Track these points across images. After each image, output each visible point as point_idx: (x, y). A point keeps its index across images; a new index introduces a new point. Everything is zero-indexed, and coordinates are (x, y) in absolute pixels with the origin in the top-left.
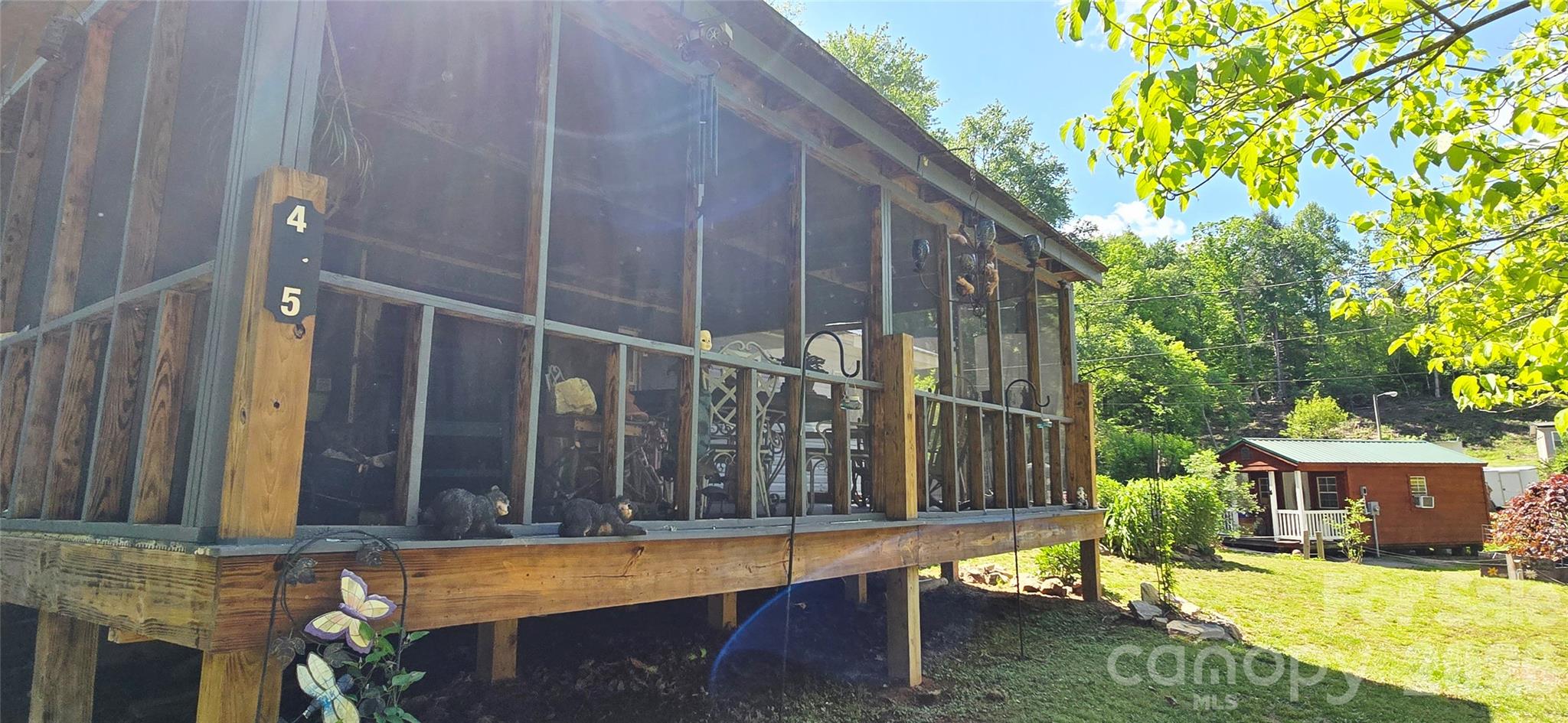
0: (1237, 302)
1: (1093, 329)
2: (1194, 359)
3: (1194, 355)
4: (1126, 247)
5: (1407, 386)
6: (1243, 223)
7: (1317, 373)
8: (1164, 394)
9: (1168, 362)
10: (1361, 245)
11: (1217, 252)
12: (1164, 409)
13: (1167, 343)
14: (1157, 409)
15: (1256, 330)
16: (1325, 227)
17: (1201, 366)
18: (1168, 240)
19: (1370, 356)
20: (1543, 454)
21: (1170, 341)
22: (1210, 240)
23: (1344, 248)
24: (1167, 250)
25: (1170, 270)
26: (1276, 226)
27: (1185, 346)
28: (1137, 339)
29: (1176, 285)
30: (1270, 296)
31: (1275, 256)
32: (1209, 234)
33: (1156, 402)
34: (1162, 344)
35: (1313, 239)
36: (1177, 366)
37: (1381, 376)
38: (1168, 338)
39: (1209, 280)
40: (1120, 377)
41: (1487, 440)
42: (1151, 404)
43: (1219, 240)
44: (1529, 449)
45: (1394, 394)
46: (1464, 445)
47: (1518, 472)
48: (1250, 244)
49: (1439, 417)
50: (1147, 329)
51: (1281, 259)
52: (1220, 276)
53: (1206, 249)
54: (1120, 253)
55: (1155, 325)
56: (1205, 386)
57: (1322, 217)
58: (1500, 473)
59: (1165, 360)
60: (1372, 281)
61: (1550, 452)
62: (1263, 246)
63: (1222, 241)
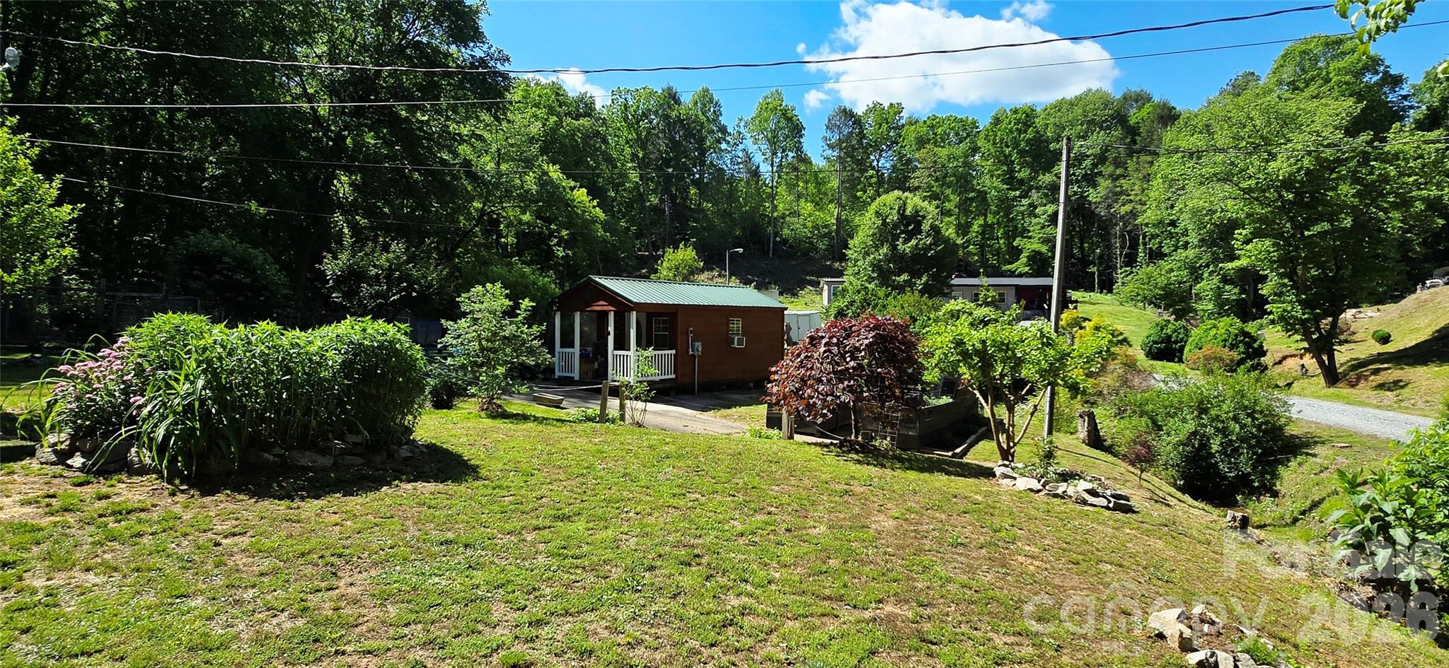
0: (642, 164)
1: (504, 167)
2: (594, 207)
3: (595, 203)
4: (545, 91)
5: (753, 247)
6: (652, 93)
7: (695, 233)
8: (566, 237)
9: (571, 207)
10: (735, 129)
11: (630, 117)
12: (564, 251)
13: (572, 189)
14: (558, 250)
15: (654, 191)
16: (712, 109)
17: (599, 213)
18: (588, 95)
19: (732, 222)
20: (825, 302)
21: (575, 187)
22: (625, 105)
23: (723, 130)
24: (586, 105)
25: (585, 122)
26: (678, 102)
27: (588, 194)
28: (544, 181)
29: (588, 137)
30: (667, 162)
31: (674, 128)
32: (625, 99)
33: (558, 244)
34: (568, 190)
35: (703, 118)
36: (579, 211)
37: (737, 237)
38: (572, 184)
39: (622, 142)
40: (526, 217)
41: (795, 291)
42: (554, 245)
43: (632, 106)
44: (818, 298)
45: (741, 250)
46: (781, 294)
47: (809, 315)
48: (656, 113)
49: (770, 272)
50: (555, 172)
51: (678, 131)
52: (631, 140)
53: (622, 112)
54: (540, 96)
55: (563, 170)
56: (601, 233)
57: (711, 100)
58: (798, 315)
59: (568, 205)
60: (740, 160)
61: (829, 300)
62: (666, 117)
63: (634, 108)
